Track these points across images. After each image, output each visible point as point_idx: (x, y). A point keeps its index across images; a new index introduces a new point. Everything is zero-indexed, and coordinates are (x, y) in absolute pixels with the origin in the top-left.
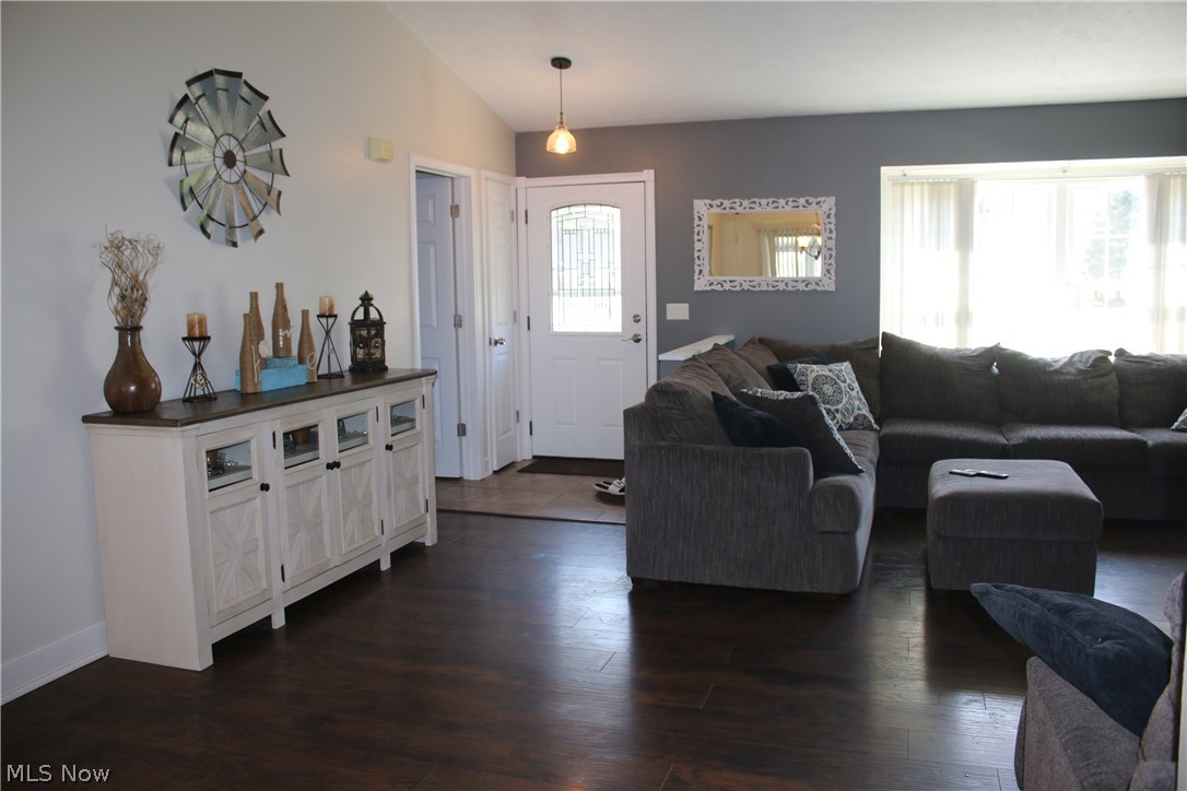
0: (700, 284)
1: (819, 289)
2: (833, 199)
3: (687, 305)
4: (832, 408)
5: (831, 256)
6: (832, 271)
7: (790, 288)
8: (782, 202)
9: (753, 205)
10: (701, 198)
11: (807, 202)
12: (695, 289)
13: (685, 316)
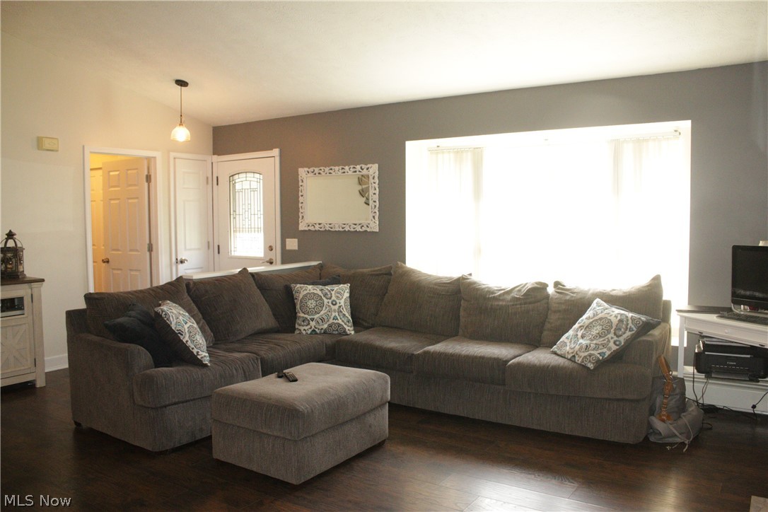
0: (302, 227)
1: (368, 230)
2: (377, 165)
3: (296, 240)
4: (309, 317)
5: (375, 206)
6: (377, 218)
7: (352, 230)
8: (347, 168)
9: (331, 171)
10: (303, 167)
11: (361, 168)
12: (300, 229)
13: (296, 248)
